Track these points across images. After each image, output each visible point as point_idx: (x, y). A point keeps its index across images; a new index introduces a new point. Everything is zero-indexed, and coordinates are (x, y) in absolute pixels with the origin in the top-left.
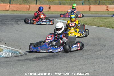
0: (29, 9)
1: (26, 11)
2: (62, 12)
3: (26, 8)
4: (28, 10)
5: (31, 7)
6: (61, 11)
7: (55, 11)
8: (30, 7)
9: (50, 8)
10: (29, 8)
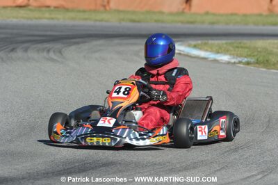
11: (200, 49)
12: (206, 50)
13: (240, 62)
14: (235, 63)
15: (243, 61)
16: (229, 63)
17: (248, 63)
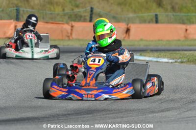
0: (71, 34)
1: (62, 40)
2: (162, 40)
3: (62, 31)
4: (68, 37)
5: (74, 29)
6: (159, 40)
7: (141, 40)
8: (72, 30)
9: (128, 30)
10: (69, 31)
11: (145, 56)
12: (150, 56)
13: (176, 62)
14: (172, 62)
15: (179, 61)
16: (168, 63)
17: (182, 62)
